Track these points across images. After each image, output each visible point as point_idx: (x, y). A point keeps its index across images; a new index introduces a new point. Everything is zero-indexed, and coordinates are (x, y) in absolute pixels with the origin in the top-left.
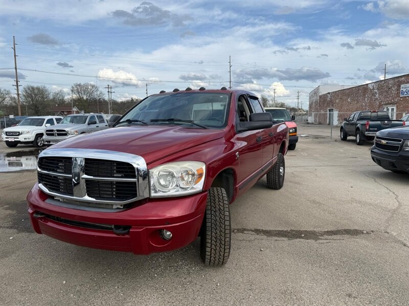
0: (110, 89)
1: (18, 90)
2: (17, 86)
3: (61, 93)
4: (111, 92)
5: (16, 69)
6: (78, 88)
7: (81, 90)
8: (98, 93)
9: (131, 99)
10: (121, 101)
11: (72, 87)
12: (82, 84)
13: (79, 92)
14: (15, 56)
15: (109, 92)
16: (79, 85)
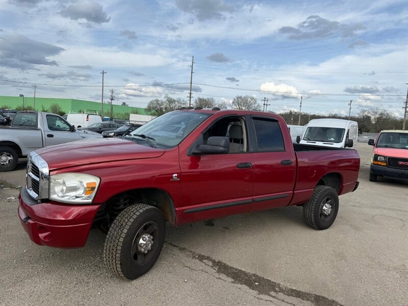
0: (266, 102)
1: (190, 101)
2: (190, 97)
3: (224, 105)
4: (267, 105)
5: (191, 83)
6: (239, 100)
7: (241, 102)
8: (256, 105)
9: (289, 112)
10: (280, 113)
11: (234, 99)
12: (243, 97)
13: (239, 104)
14: (192, 72)
15: (264, 104)
16: (240, 97)
